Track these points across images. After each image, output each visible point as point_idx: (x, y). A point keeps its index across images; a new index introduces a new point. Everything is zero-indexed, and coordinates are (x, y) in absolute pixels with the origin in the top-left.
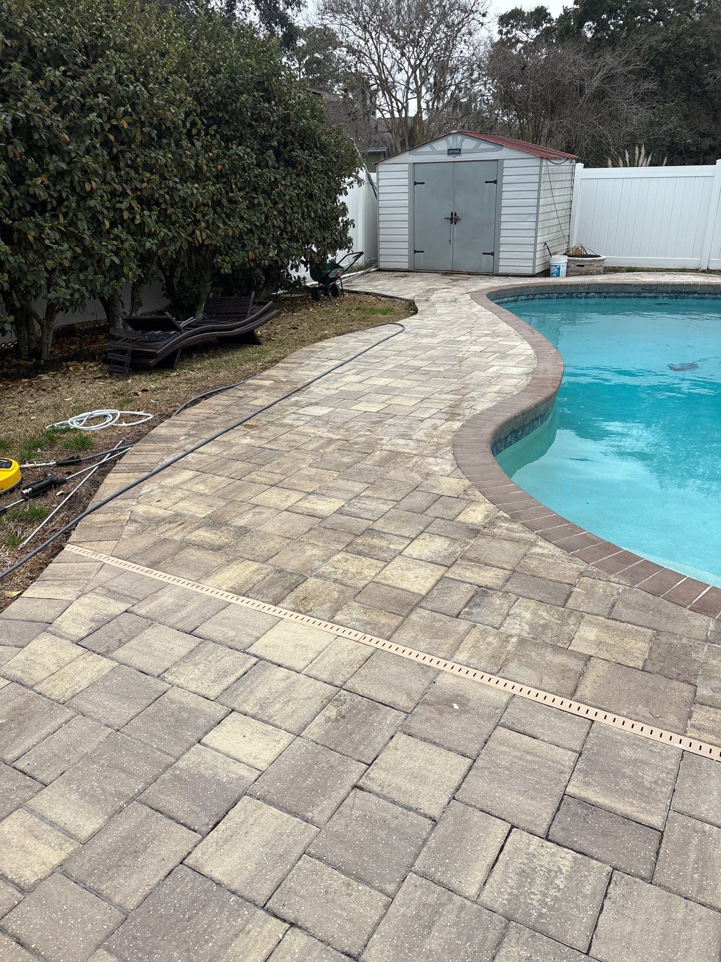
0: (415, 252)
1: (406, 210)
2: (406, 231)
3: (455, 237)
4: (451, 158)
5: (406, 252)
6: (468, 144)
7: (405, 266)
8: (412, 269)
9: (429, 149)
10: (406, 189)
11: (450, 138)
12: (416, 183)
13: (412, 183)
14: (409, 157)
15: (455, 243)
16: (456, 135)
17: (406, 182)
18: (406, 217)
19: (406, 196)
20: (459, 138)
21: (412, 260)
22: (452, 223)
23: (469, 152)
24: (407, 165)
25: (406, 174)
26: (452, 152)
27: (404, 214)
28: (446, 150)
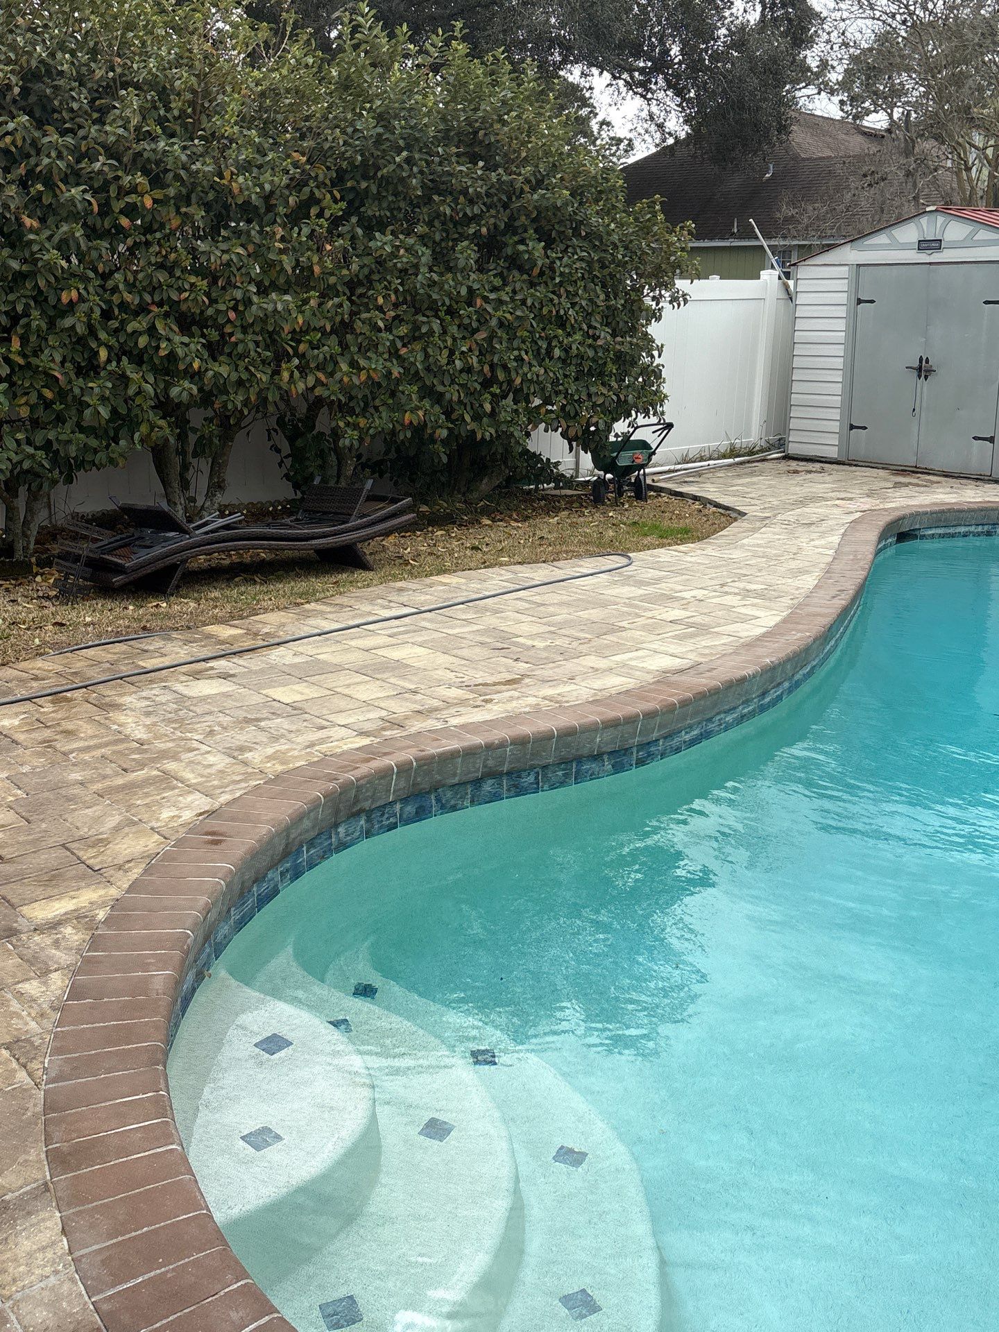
0: (852, 427)
1: (840, 351)
2: (838, 388)
3: (924, 404)
4: (924, 257)
5: (835, 427)
6: (955, 231)
7: (833, 453)
8: (843, 459)
9: (887, 241)
10: (842, 312)
11: (924, 220)
12: (859, 301)
13: (854, 302)
14: (851, 254)
15: (923, 414)
16: (933, 216)
17: (843, 298)
18: (839, 363)
19: (841, 324)
20: (940, 219)
21: (845, 443)
22: (919, 377)
23: (955, 246)
24: (846, 268)
25: (843, 285)
26: (925, 245)
27: (835, 357)
28: (916, 240)
